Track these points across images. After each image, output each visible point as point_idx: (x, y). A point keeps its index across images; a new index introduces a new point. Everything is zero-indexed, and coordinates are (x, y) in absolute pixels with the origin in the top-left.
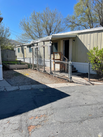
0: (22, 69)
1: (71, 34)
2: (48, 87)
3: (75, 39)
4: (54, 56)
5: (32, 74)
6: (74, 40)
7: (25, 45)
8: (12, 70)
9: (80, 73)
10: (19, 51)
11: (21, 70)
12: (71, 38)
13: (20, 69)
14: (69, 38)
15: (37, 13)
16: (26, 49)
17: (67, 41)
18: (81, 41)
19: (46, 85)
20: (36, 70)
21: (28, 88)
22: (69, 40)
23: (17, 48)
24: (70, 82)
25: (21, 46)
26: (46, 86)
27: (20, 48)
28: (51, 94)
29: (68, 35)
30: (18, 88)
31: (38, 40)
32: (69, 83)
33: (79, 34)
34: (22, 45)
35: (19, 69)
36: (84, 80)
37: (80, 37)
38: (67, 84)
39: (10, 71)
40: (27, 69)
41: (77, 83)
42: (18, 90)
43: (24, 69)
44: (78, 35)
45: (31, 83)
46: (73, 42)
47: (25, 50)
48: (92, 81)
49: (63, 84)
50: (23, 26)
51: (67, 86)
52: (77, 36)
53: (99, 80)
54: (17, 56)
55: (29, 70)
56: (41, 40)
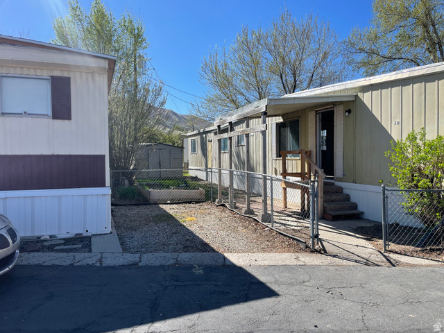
0: (186, 203)
1: (338, 91)
2: (228, 263)
3: (352, 105)
4: (284, 164)
5: (207, 218)
6: (349, 111)
7: (210, 132)
8: (154, 206)
9: (371, 221)
10: (194, 150)
11: (181, 206)
12: (341, 103)
13: (180, 203)
14: (334, 104)
15: (253, 33)
16: (211, 141)
17: (326, 114)
18: (371, 113)
19: (226, 255)
20: (223, 205)
21: (163, 262)
22: (333, 112)
23: (190, 139)
24: (312, 252)
25: (200, 134)
26: (225, 258)
27: (198, 139)
28: (220, 283)
29: (331, 95)
30: (137, 259)
31: (232, 115)
32: (306, 254)
33: (365, 89)
34: (202, 131)
35: (176, 203)
36: (370, 246)
37: (366, 98)
38: (297, 258)
39: (148, 206)
40: (199, 202)
41: (334, 256)
42: (134, 265)
43: (190, 203)
44: (360, 95)
45: (185, 247)
46: (344, 115)
47: (209, 145)
48: (396, 253)
49: (286, 255)
50: (210, 75)
51: (294, 262)
52: (356, 96)
53: (423, 251)
54: (188, 164)
55: (205, 205)
56: (240, 113)
